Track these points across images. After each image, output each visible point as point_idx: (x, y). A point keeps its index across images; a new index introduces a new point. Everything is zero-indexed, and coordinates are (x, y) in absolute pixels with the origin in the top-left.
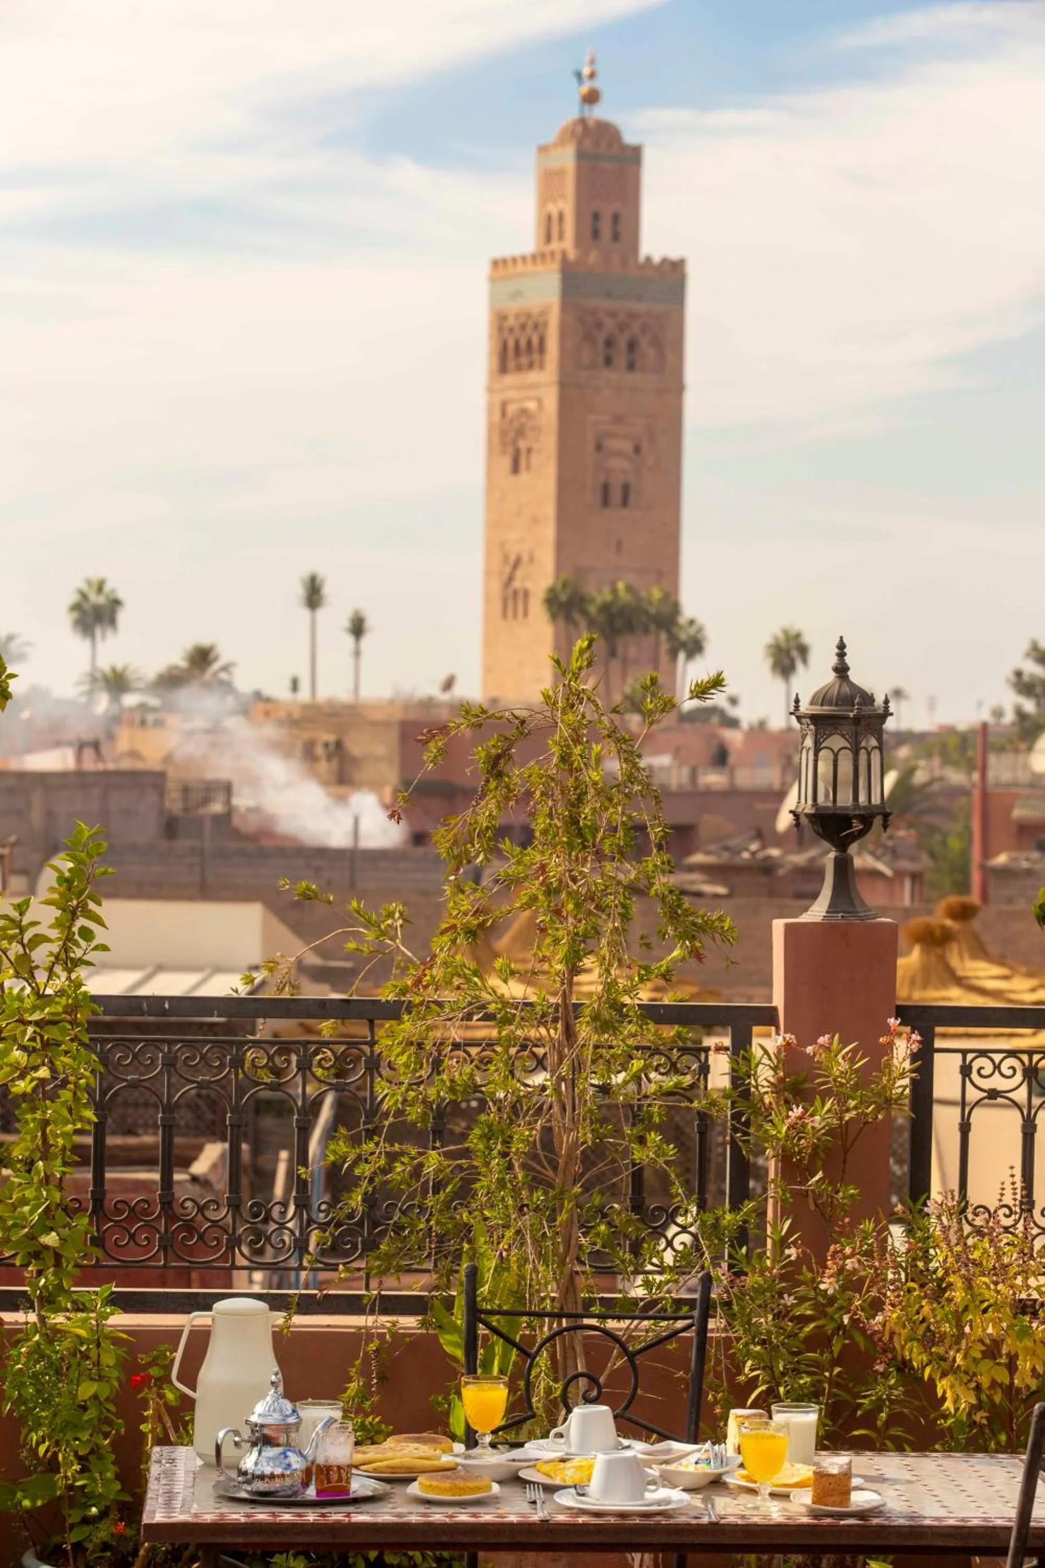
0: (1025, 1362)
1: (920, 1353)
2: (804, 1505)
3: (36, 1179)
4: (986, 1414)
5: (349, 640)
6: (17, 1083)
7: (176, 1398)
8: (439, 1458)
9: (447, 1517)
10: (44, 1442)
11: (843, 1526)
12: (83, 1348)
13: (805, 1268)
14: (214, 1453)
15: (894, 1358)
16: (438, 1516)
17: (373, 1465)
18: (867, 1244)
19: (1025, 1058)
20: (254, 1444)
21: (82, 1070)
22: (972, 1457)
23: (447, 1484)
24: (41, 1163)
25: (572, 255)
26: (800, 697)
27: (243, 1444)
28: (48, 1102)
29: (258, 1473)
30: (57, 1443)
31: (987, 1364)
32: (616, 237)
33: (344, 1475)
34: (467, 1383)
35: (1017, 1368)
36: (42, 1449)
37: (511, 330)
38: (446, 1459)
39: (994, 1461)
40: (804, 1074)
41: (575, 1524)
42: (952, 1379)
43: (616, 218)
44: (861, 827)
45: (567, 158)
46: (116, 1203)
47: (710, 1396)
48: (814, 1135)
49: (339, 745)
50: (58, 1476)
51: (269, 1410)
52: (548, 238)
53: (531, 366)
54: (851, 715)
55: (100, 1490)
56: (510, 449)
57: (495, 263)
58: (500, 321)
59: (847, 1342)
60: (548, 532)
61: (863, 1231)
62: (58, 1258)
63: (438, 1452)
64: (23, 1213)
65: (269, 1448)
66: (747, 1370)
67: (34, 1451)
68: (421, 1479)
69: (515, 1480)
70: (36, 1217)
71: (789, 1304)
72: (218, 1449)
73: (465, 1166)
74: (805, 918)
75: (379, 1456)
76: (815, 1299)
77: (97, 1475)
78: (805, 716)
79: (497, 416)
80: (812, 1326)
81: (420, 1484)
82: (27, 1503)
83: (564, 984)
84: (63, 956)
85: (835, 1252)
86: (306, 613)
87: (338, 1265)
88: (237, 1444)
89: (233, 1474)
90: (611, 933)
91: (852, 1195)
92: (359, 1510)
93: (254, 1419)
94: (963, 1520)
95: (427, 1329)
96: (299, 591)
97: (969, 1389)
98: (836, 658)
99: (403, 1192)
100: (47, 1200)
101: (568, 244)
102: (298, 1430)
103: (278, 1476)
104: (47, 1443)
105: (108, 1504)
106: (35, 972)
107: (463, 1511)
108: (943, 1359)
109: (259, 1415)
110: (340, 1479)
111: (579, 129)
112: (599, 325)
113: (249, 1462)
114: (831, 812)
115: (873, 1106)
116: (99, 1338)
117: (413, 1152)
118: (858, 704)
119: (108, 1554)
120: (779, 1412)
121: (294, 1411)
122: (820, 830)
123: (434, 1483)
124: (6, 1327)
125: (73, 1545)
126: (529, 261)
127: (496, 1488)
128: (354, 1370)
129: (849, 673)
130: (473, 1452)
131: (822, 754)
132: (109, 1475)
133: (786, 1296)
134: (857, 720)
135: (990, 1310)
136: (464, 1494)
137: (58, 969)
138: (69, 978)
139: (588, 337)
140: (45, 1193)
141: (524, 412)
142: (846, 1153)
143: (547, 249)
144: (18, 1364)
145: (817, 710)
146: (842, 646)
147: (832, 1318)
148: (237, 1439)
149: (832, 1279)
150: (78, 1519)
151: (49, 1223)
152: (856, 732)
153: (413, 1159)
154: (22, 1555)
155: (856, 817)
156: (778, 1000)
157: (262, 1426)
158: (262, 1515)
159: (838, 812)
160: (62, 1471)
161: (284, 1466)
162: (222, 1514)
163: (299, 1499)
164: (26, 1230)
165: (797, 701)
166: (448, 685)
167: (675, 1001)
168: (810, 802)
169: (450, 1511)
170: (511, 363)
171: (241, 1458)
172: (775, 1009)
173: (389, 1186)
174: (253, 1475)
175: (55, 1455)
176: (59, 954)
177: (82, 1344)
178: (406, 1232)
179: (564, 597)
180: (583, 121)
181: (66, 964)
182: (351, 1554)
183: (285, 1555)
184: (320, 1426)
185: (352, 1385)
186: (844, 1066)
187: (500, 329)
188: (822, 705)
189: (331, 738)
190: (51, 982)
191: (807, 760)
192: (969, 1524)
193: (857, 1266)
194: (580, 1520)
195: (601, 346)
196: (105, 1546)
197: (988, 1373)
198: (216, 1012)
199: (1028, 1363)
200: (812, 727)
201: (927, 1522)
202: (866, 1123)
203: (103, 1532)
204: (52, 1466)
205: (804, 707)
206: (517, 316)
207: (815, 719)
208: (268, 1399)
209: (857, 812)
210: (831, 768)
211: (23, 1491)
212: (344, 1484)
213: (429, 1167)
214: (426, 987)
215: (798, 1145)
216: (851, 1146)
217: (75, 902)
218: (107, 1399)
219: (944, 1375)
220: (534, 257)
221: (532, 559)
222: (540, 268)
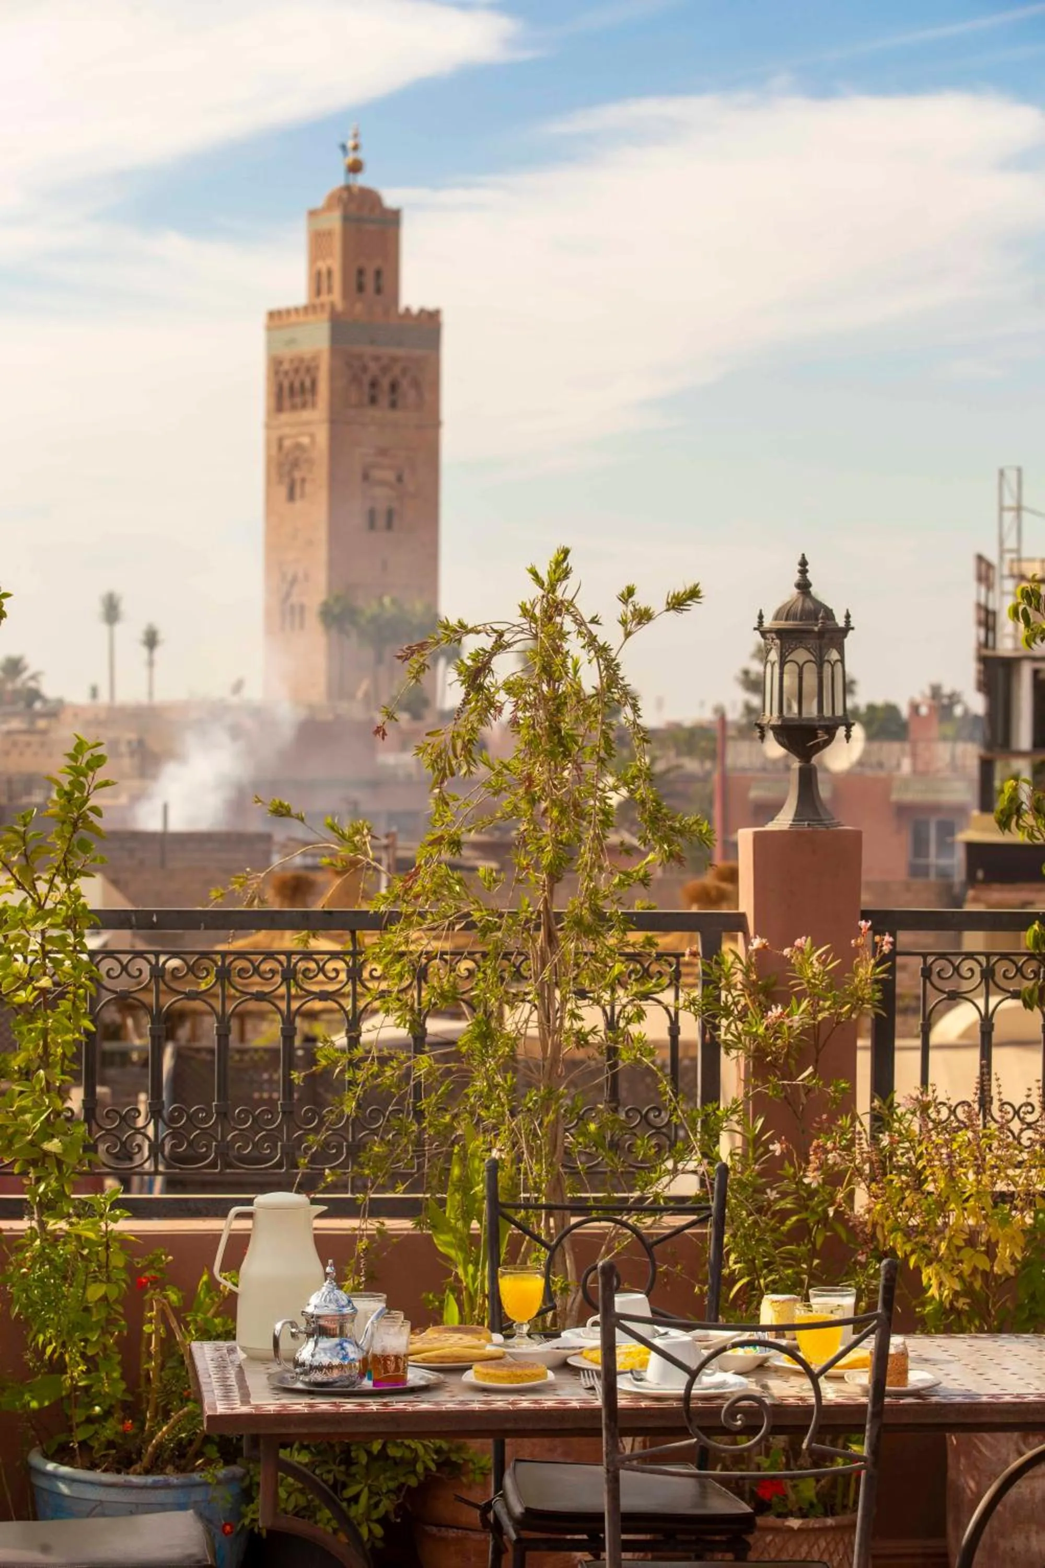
0: (1005, 1249)
1: (904, 1243)
2: (861, 1385)
3: (38, 1088)
4: (968, 1301)
5: (144, 651)
6: (18, 993)
7: (179, 1299)
8: (483, 1347)
9: (510, 1404)
10: (51, 1343)
11: (903, 1405)
12: (85, 1252)
13: (787, 1164)
14: (271, 1347)
15: (876, 1248)
16: (500, 1403)
17: (423, 1355)
18: (845, 1139)
19: (982, 959)
20: (310, 1335)
21: (83, 980)
22: (997, 1337)
23: (504, 1372)
24: (42, 1072)
25: (340, 306)
26: (764, 613)
27: (300, 1335)
28: (49, 1011)
29: (316, 1364)
30: (64, 1345)
31: (967, 1253)
32: (378, 290)
33: (401, 1365)
34: (504, 1274)
35: (996, 1256)
36: (49, 1350)
37: (286, 373)
38: (490, 1349)
39: (1020, 1340)
40: (773, 979)
41: (638, 1409)
42: (937, 1267)
43: (378, 274)
44: (826, 737)
45: (334, 221)
46: (107, 1112)
47: (696, 1289)
48: (789, 1035)
49: (141, 742)
50: (64, 1377)
51: (325, 1300)
52: (318, 292)
53: (304, 405)
54: (816, 629)
55: (107, 1390)
56: (287, 480)
57: (272, 315)
58: (275, 365)
59: (828, 1234)
60: (321, 553)
61: (840, 1127)
62: (59, 1163)
63: (483, 1341)
64: (24, 1120)
65: (325, 1339)
66: (731, 1263)
67: (39, 1353)
68: (476, 1367)
69: (563, 1366)
70: (38, 1125)
71: (772, 1198)
72: (276, 1341)
73: (454, 1069)
74: (771, 827)
75: (426, 1346)
76: (796, 1192)
77: (103, 1375)
78: (770, 631)
79: (274, 451)
80: (794, 1219)
81: (476, 1372)
82: (34, 1404)
83: (544, 891)
84: (63, 867)
85: (818, 1147)
86: (104, 628)
87: (324, 1169)
88: (293, 1335)
89: (290, 1366)
90: (593, 840)
91: (843, 1089)
92: (419, 1399)
93: (310, 1309)
94: (1018, 1396)
95: (421, 1229)
96: (98, 608)
97: (953, 1276)
98: (799, 575)
99: (393, 1096)
100: (49, 1107)
101: (336, 297)
102: (353, 1321)
103: (337, 1367)
104: (54, 1344)
105: (113, 1402)
106: (36, 882)
107: (523, 1398)
108: (926, 1247)
109: (316, 1306)
110: (397, 1368)
111: (345, 195)
112: (365, 369)
113: (306, 1352)
114: (796, 723)
115: (848, 1006)
116: (107, 1241)
117: (402, 1057)
118: (822, 618)
119: (113, 1452)
120: (816, 1296)
121: (350, 1302)
122: (785, 740)
123: (491, 1371)
124: (5, 1233)
125: (79, 1443)
126: (301, 313)
127: (551, 1375)
128: (349, 1268)
129: (811, 589)
130: (510, 1341)
131: (787, 667)
132: (116, 1375)
133: (768, 1191)
134: (821, 634)
135: (971, 1199)
136: (523, 1382)
137: (58, 880)
138: (68, 889)
139: (355, 380)
140: (47, 1101)
141: (299, 446)
142: (818, 1052)
143: (317, 301)
144: (22, 1267)
145: (782, 624)
146: (804, 563)
147: (814, 1212)
148: (294, 1330)
149: (815, 1174)
150: (83, 1418)
151: (50, 1131)
152: (820, 647)
153: (402, 1063)
154: (28, 1452)
155: (821, 727)
156: (746, 904)
157: (319, 1317)
158: (324, 1405)
159: (804, 723)
160: (69, 1371)
161: (341, 1356)
162: (283, 1405)
163: (356, 1389)
164: (29, 1137)
165: (761, 617)
166: (238, 687)
167: (643, 908)
168: (776, 714)
169: (512, 1398)
170: (287, 403)
171: (296, 1351)
172: (743, 915)
173: (379, 1090)
174: (311, 1366)
175: (62, 1355)
176: (59, 866)
177: (83, 1248)
178: (390, 1136)
179: (337, 610)
180: (348, 188)
181: (66, 876)
182: (353, 1448)
183: (289, 1449)
184: (372, 1318)
185: (347, 1283)
186: (817, 968)
187: (277, 373)
188: (786, 619)
189: (132, 736)
190: (51, 893)
191: (772, 673)
192: (1026, 1400)
193: (839, 1160)
194: (643, 1404)
195: (366, 388)
196: (111, 1444)
197: (971, 1261)
198: (202, 925)
199: (1008, 1251)
200: (777, 641)
201: (985, 1399)
202: (838, 1023)
203: (109, 1430)
204: (58, 1367)
205: (768, 623)
206: (292, 361)
207: (780, 633)
208: (324, 1289)
209: (822, 723)
210: (796, 680)
211: (30, 1391)
212: (401, 1373)
213: (420, 1070)
214: (417, 897)
215: (775, 1045)
216: (824, 1046)
217: (76, 815)
218: (116, 1301)
219: (929, 1263)
220: (306, 309)
221: (307, 577)
222: (311, 317)
